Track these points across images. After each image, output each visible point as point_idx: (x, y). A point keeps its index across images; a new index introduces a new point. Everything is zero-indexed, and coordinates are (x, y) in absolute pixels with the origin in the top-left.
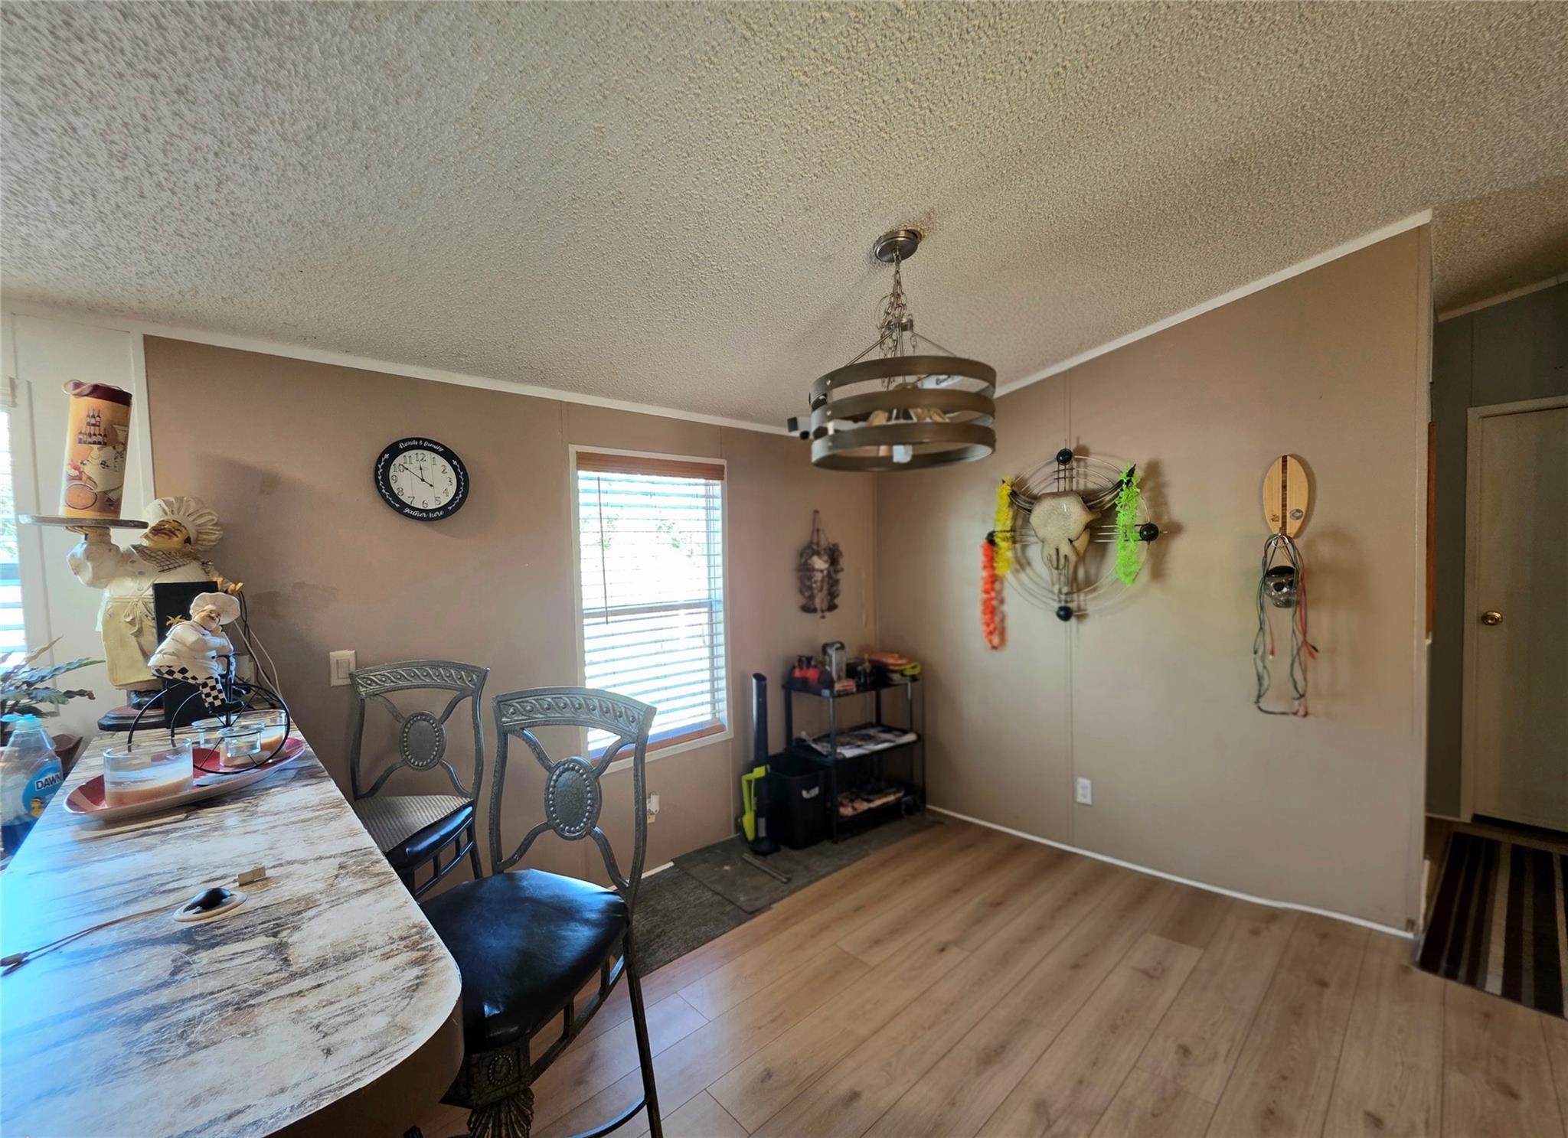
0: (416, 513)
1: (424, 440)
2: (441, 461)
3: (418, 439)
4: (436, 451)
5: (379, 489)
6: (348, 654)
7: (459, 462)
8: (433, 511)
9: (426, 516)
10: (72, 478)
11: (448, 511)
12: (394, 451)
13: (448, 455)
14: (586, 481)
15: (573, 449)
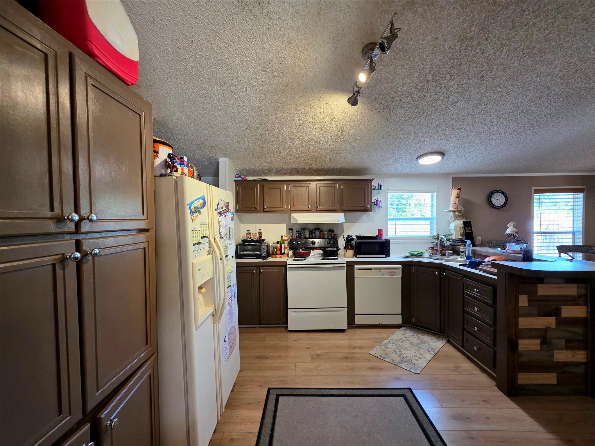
0: (496, 207)
1: (498, 190)
2: (501, 195)
3: (497, 190)
4: (501, 193)
5: (489, 202)
6: (480, 238)
7: (505, 194)
8: (500, 206)
9: (498, 208)
10: (453, 203)
11: (503, 206)
12: (492, 193)
13: (503, 193)
14: (536, 196)
15: (533, 188)
